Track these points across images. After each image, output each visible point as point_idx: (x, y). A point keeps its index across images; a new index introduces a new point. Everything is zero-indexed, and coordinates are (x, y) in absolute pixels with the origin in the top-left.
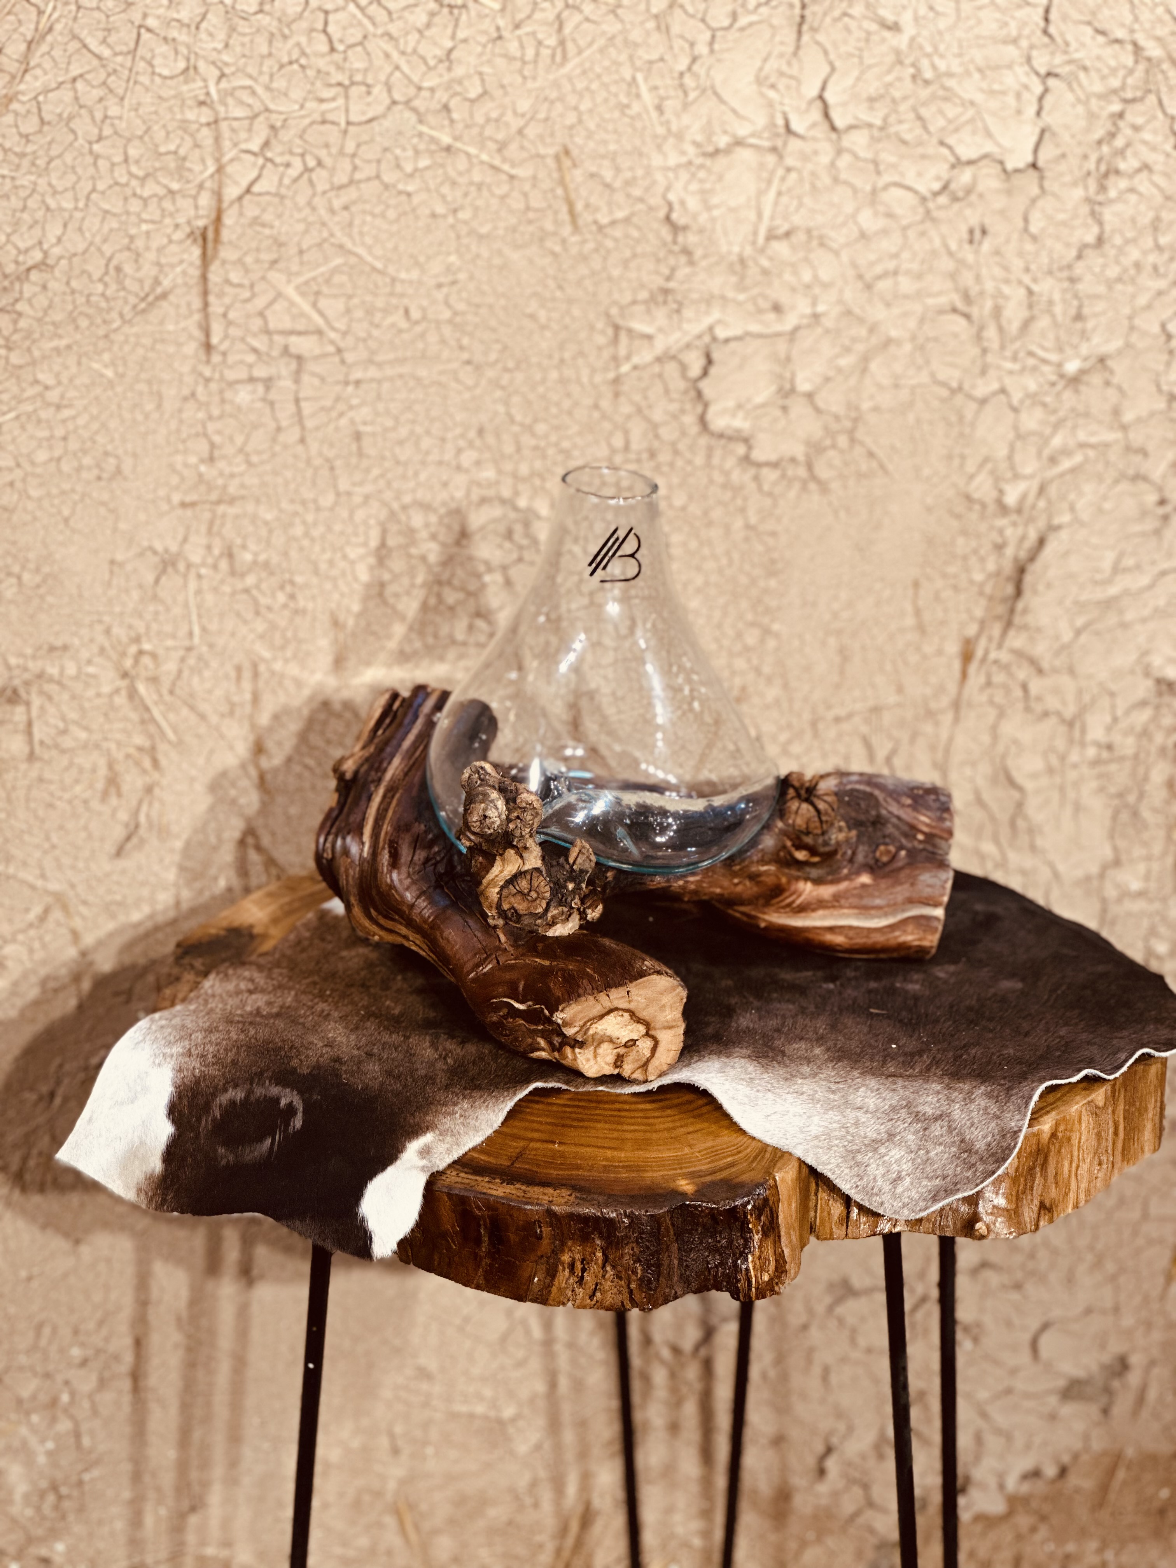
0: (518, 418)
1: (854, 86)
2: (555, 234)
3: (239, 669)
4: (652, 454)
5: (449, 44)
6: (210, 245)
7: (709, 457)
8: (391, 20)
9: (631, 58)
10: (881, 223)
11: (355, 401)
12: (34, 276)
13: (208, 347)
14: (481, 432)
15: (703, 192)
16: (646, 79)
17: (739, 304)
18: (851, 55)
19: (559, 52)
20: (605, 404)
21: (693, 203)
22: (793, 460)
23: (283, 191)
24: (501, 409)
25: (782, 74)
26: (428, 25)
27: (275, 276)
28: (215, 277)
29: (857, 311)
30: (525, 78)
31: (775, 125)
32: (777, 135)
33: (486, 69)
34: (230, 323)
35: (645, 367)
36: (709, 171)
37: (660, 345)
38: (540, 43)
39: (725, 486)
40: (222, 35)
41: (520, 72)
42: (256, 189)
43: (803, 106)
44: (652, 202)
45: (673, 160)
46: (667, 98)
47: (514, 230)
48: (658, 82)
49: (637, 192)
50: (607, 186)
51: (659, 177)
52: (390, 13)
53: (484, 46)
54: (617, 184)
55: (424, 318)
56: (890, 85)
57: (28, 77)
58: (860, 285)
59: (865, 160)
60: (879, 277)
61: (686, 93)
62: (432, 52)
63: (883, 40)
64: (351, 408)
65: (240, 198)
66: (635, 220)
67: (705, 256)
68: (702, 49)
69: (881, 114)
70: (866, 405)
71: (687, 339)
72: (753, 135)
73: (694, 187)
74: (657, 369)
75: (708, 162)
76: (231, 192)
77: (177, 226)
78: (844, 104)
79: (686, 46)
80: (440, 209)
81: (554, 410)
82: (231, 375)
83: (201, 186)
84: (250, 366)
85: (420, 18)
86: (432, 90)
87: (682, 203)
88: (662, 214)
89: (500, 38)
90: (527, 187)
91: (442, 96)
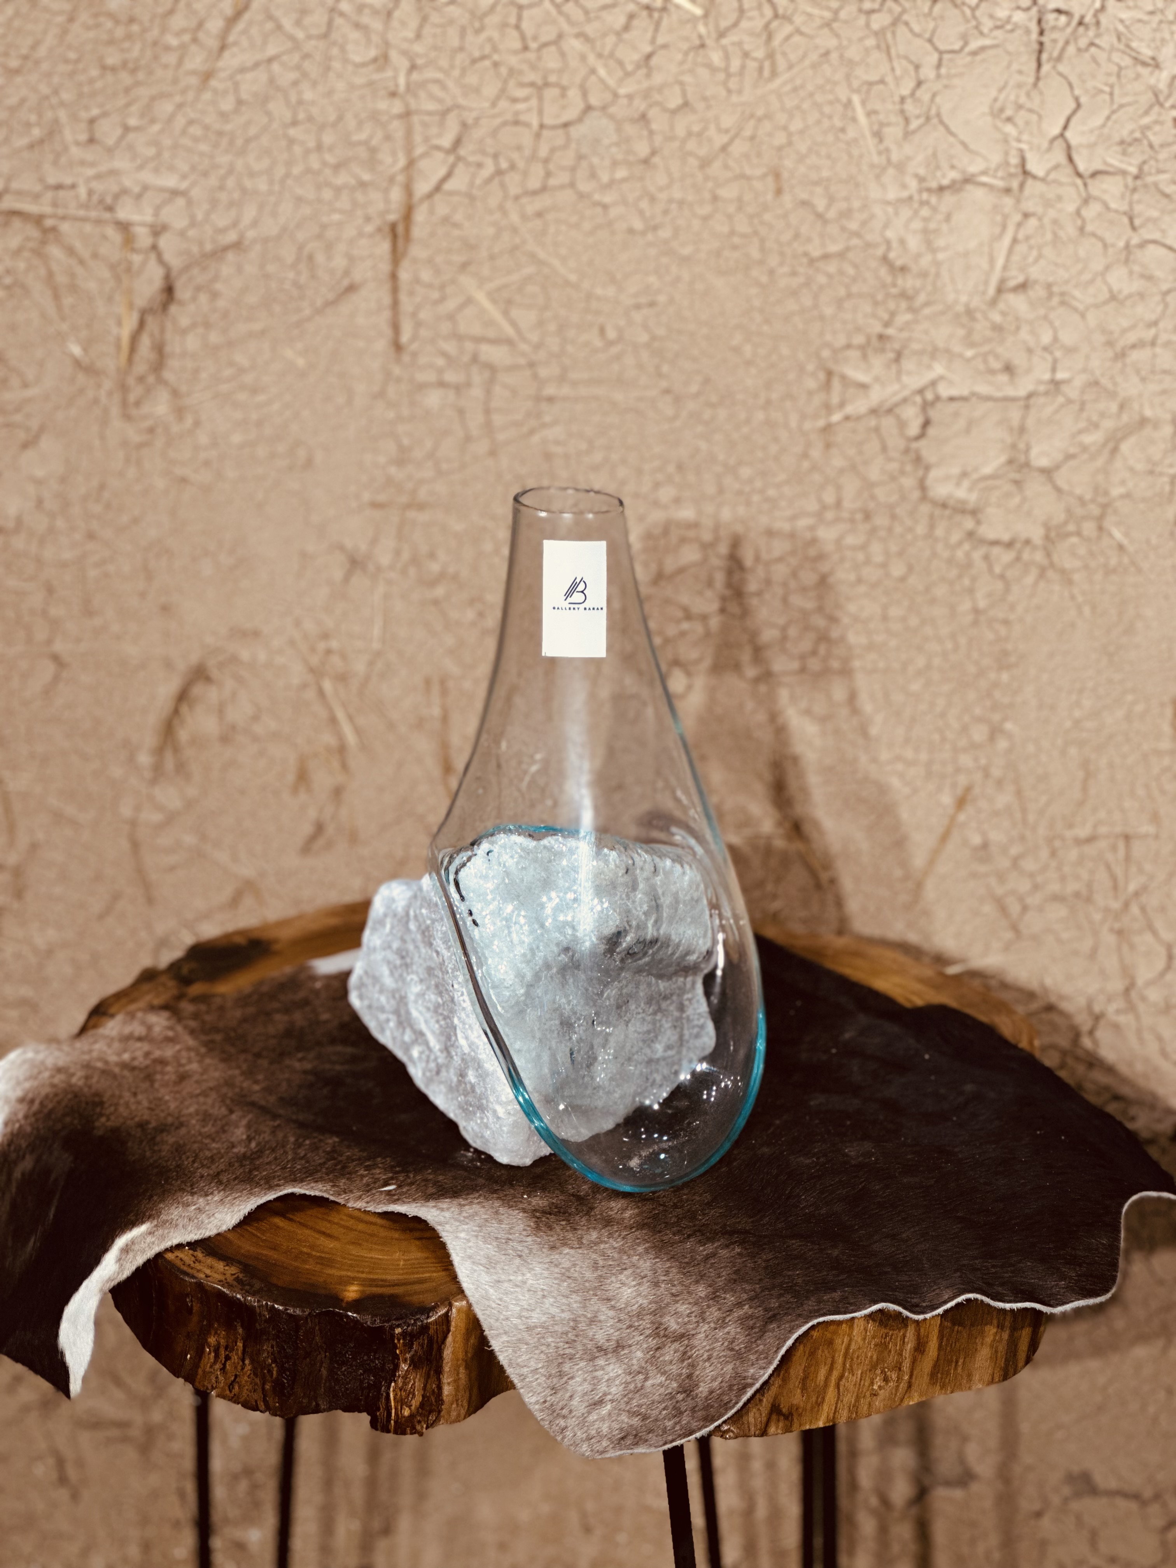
0: (721, 457)
1: (1104, 126)
2: (761, 262)
3: (428, 682)
4: (867, 516)
5: (648, 49)
6: (400, 242)
7: (932, 527)
8: (589, 20)
9: (848, 77)
10: (1137, 285)
11: (547, 419)
12: (230, 256)
13: (398, 347)
14: (680, 467)
15: (925, 231)
16: (863, 103)
17: (968, 360)
18: (1101, 91)
19: (767, 65)
20: (816, 453)
21: (914, 243)
22: (1028, 542)
23: (475, 192)
24: (703, 445)
25: (1020, 107)
26: (627, 28)
27: (467, 281)
28: (404, 275)
29: (1104, 381)
30: (729, 91)
31: (1007, 164)
32: (1011, 175)
33: (687, 78)
34: (418, 325)
35: (859, 418)
36: (935, 209)
37: (876, 396)
38: (746, 55)
39: (950, 561)
40: (414, 24)
41: (725, 83)
42: (448, 186)
43: (1045, 144)
44: (869, 237)
45: (892, 194)
46: (889, 124)
47: (718, 254)
48: (878, 106)
49: (853, 226)
50: (820, 216)
51: (877, 210)
52: (586, 12)
53: (686, 54)
54: (831, 214)
55: (620, 339)
56: (1148, 127)
57: (227, 54)
58: (1110, 354)
59: (1116, 211)
60: (1134, 346)
61: (907, 120)
62: (631, 57)
63: (1138, 76)
64: (544, 426)
65: (430, 196)
66: (851, 255)
67: (927, 304)
68: (928, 72)
69: (1136, 160)
70: (1116, 491)
71: (906, 393)
72: (984, 173)
73: (917, 225)
74: (873, 422)
75: (934, 200)
76: (422, 188)
77: (368, 219)
78: (1092, 146)
79: (911, 68)
80: (638, 225)
81: (760, 454)
82: (422, 377)
83: (392, 180)
84: (440, 371)
85: (617, 19)
86: (630, 97)
87: (902, 242)
88: (880, 252)
89: (703, 46)
90: (731, 209)
91: (640, 105)
